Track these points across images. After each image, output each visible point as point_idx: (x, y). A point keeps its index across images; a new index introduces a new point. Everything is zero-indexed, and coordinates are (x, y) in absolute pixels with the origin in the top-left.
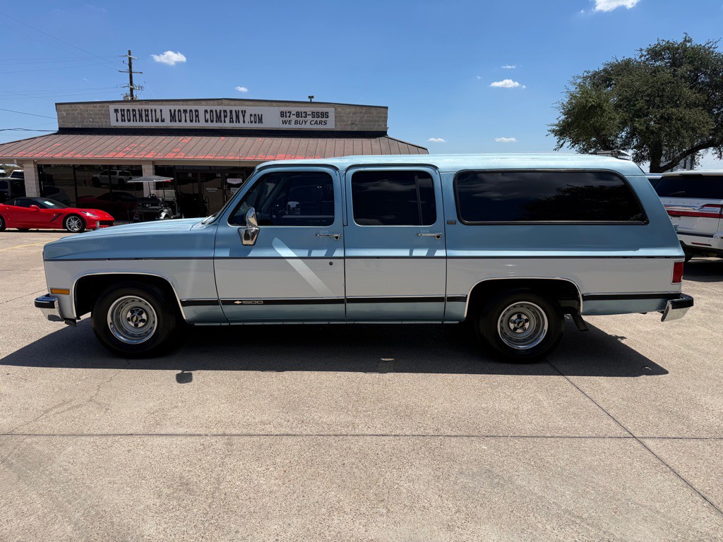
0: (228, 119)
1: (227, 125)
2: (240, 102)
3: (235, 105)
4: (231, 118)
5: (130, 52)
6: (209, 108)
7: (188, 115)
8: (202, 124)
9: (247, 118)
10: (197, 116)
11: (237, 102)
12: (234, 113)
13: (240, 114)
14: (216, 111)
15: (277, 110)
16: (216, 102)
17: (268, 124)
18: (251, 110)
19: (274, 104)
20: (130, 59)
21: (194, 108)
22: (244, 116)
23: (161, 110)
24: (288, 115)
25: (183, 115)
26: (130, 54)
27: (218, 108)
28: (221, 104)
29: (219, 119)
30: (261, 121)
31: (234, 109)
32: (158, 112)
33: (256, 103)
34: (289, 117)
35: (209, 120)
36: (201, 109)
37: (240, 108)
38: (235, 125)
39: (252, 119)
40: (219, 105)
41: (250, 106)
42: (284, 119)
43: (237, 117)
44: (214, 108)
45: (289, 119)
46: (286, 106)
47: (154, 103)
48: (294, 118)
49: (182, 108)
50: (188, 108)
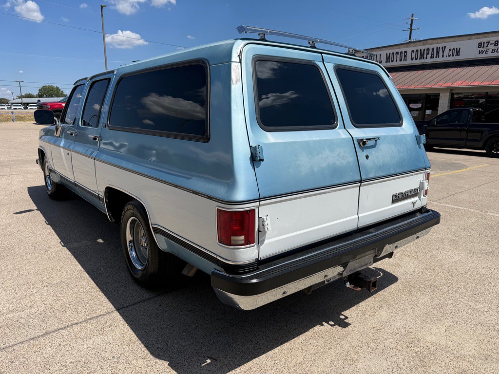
0: (429, 56)
1: (429, 60)
2: (442, 40)
3: (437, 43)
4: (432, 54)
5: (413, 15)
6: (415, 49)
7: (399, 56)
8: (409, 62)
9: (446, 53)
10: (405, 56)
11: (439, 41)
12: (435, 50)
13: (441, 50)
14: (421, 50)
15: (475, 42)
16: (422, 43)
17: (464, 56)
18: (450, 45)
19: (473, 37)
20: (412, 20)
21: (403, 50)
22: (443, 52)
23: (380, 55)
24: (486, 45)
25: (395, 56)
26: (412, 17)
27: (423, 47)
28: (426, 44)
29: (422, 56)
30: (458, 53)
31: (435, 46)
32: (378, 56)
33: (457, 38)
34: (487, 46)
35: (414, 58)
36: (409, 50)
37: (441, 45)
38: (436, 60)
39: (451, 53)
40: (424, 45)
41: (452, 42)
42: (481, 49)
43: (438, 53)
44: (419, 48)
45: (485, 48)
46: (485, 37)
47: (376, 50)
48: (491, 47)
49: (395, 51)
50: (399, 50)
